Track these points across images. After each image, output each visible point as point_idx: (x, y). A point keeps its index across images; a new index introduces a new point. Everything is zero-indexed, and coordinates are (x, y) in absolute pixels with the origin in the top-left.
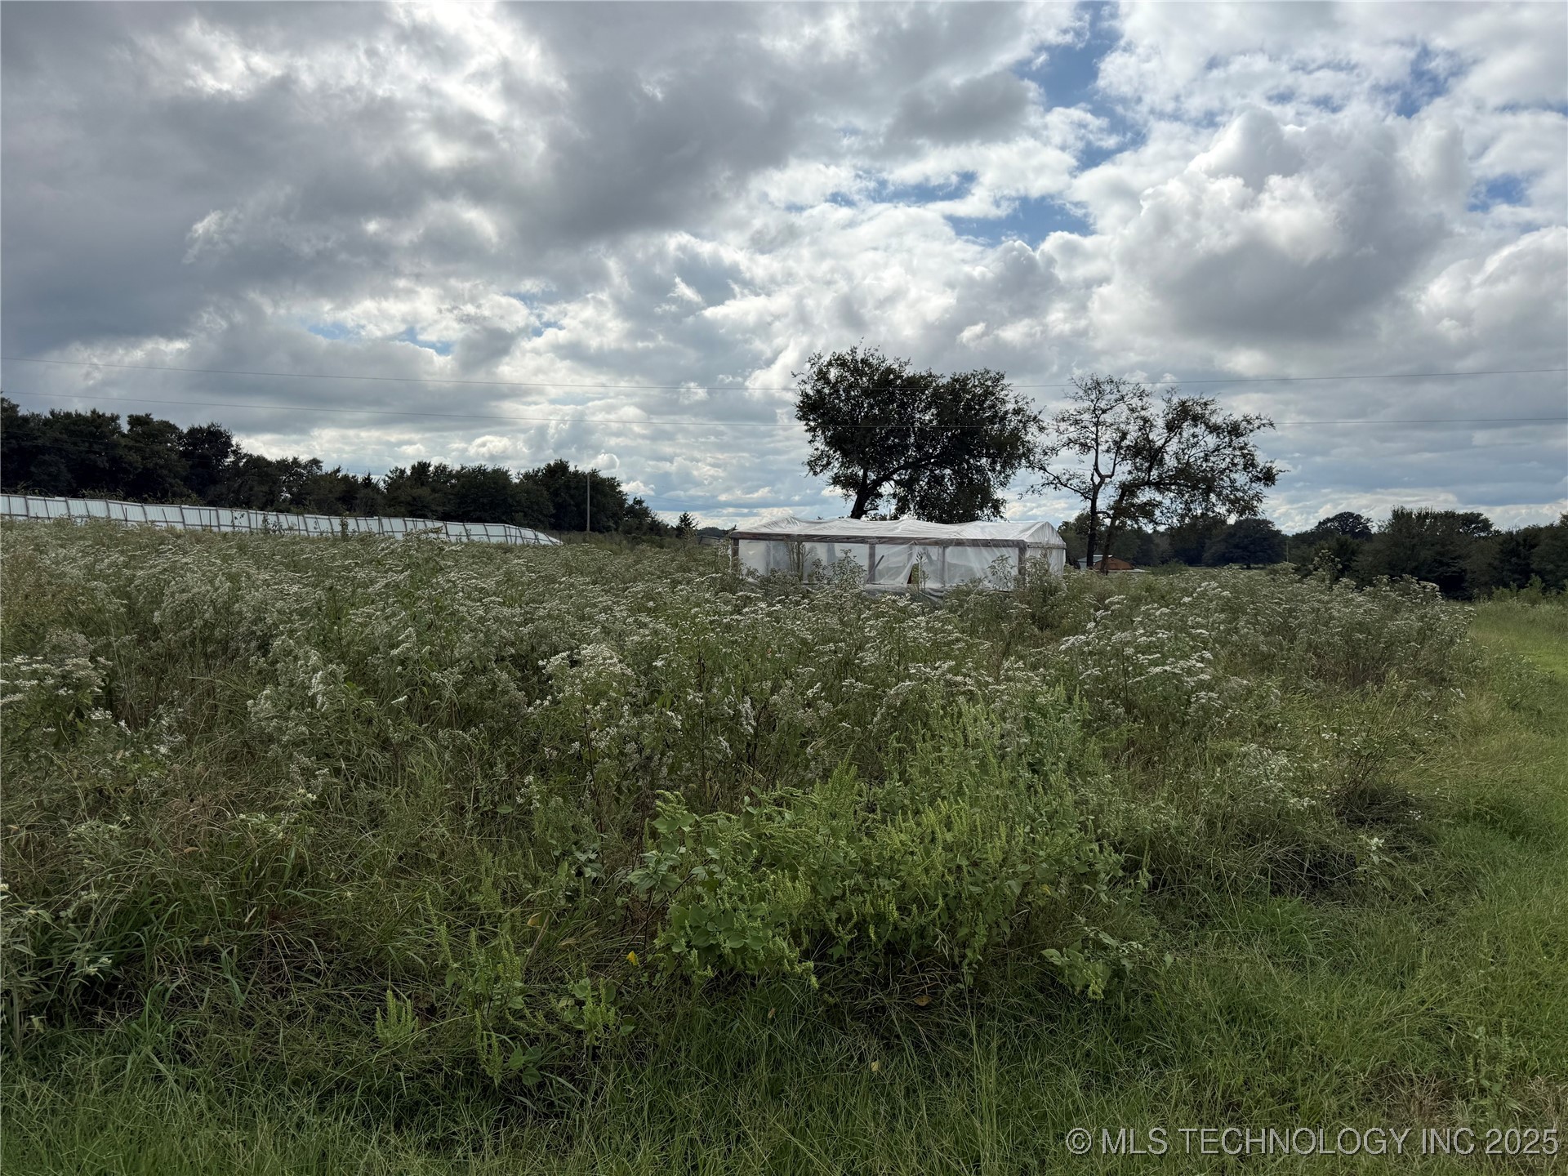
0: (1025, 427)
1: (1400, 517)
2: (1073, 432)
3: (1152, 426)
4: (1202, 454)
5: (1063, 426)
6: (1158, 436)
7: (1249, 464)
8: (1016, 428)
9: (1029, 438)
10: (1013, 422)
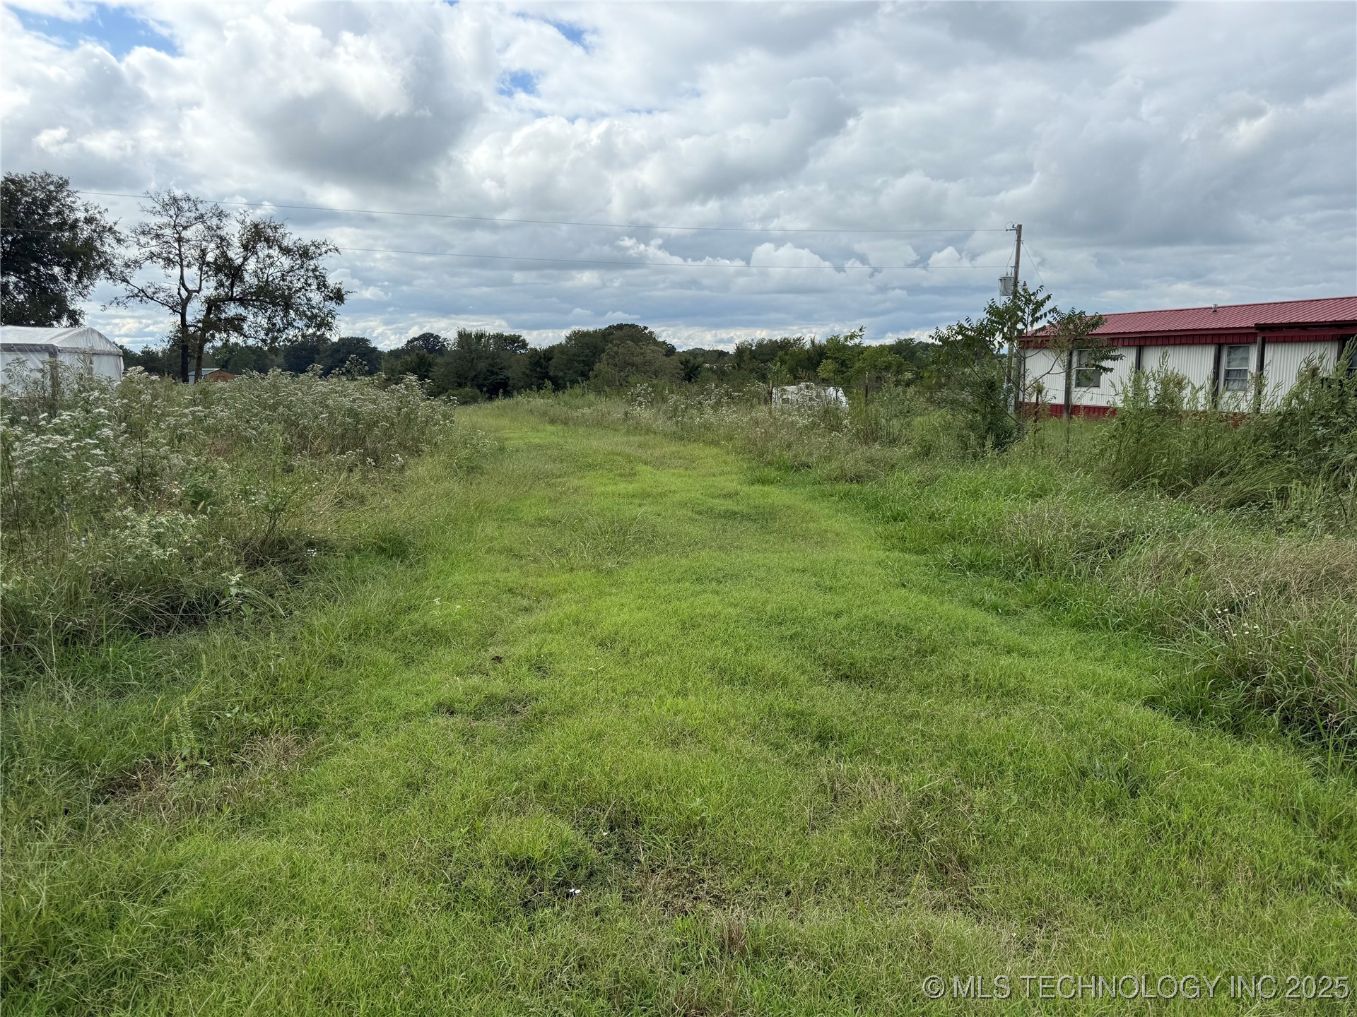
0: (101, 238)
1: (463, 337)
2: (154, 246)
3: (229, 244)
4: (279, 274)
5: (143, 240)
6: (236, 254)
7: (322, 285)
8: (90, 238)
9: (106, 248)
10: (85, 232)
